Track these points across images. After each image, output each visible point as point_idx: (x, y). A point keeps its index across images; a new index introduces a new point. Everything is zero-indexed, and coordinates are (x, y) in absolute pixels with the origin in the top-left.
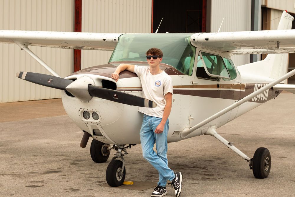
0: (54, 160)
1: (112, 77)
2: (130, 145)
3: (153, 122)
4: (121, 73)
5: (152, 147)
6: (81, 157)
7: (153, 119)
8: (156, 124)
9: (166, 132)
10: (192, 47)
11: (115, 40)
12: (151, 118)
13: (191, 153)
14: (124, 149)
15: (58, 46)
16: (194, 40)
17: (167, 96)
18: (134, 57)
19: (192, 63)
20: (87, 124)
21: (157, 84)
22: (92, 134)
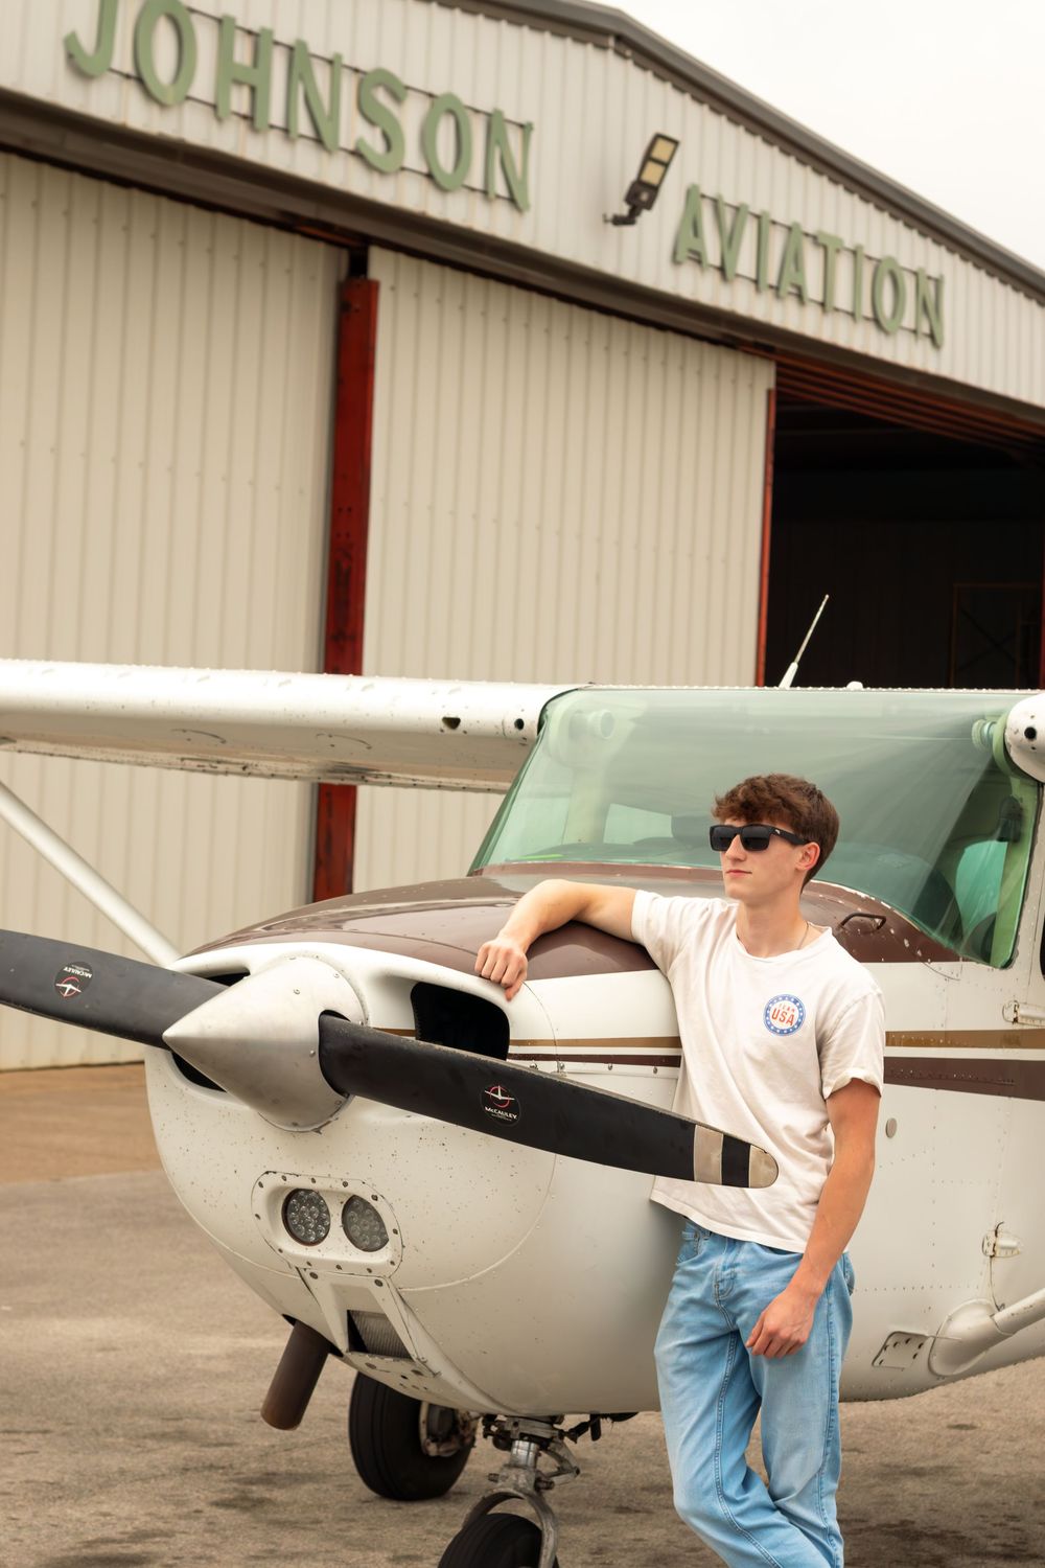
0: (122, 1472)
1: (477, 966)
2: (595, 1419)
3: (747, 1279)
4: (543, 940)
5: (735, 1446)
6: (295, 1455)
7: (743, 1256)
8: (760, 1296)
9: (831, 1352)
10: (1015, 782)
11: (520, 724)
12: (730, 1250)
13: (983, 1443)
14: (552, 1445)
15: (174, 758)
16: (1031, 733)
17: (843, 1100)
18: (635, 839)
19: (1012, 882)
20: (307, 1275)
21: (781, 1020)
22: (341, 1341)
